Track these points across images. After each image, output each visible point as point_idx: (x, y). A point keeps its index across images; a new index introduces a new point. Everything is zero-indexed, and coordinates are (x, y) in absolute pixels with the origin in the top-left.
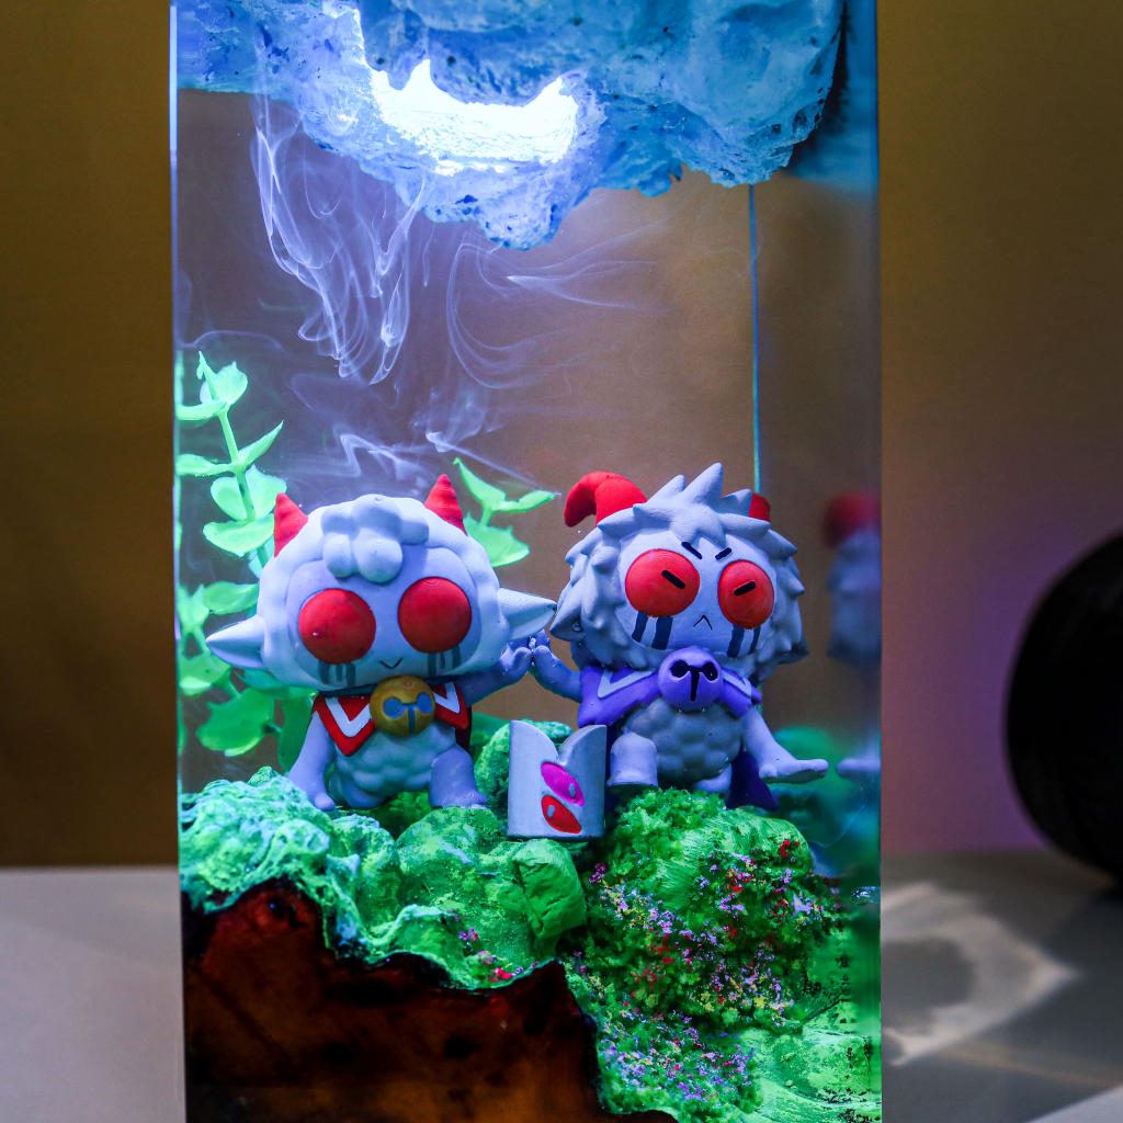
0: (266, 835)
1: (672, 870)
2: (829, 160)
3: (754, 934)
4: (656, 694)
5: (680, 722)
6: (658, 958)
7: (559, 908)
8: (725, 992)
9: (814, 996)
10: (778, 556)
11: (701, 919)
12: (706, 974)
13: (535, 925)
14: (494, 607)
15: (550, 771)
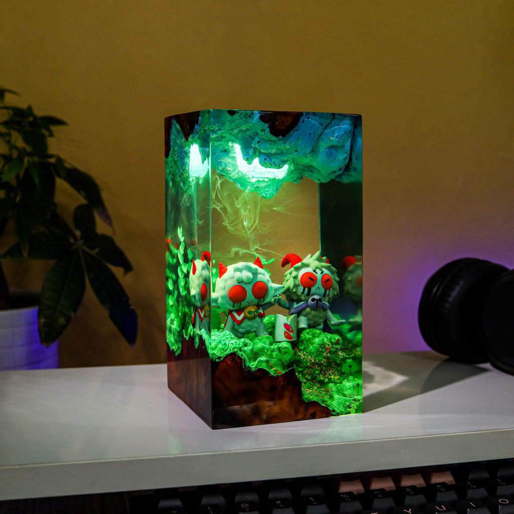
3: (331, 361)
4: (308, 306)
5: (313, 313)
6: (311, 368)
7: (289, 357)
8: (325, 375)
9: (343, 375)
10: (332, 272)
11: (320, 358)
12: (321, 371)
13: (284, 361)
14: (272, 287)
15: (286, 326)
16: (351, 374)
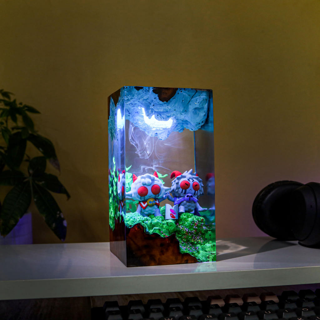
0: (136, 218)
1: (188, 223)
2: (206, 127)
3: (198, 231)
4: (185, 200)
5: (188, 204)
6: (186, 235)
8: (195, 239)
9: (206, 240)
10: (200, 181)
11: (191, 229)
12: (192, 237)
13: (170, 230)
14: (163, 188)
15: (171, 210)
16: (210, 239)
